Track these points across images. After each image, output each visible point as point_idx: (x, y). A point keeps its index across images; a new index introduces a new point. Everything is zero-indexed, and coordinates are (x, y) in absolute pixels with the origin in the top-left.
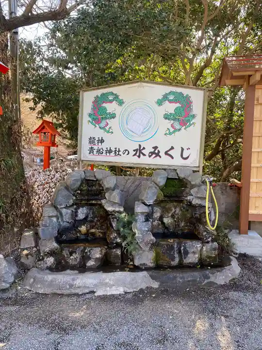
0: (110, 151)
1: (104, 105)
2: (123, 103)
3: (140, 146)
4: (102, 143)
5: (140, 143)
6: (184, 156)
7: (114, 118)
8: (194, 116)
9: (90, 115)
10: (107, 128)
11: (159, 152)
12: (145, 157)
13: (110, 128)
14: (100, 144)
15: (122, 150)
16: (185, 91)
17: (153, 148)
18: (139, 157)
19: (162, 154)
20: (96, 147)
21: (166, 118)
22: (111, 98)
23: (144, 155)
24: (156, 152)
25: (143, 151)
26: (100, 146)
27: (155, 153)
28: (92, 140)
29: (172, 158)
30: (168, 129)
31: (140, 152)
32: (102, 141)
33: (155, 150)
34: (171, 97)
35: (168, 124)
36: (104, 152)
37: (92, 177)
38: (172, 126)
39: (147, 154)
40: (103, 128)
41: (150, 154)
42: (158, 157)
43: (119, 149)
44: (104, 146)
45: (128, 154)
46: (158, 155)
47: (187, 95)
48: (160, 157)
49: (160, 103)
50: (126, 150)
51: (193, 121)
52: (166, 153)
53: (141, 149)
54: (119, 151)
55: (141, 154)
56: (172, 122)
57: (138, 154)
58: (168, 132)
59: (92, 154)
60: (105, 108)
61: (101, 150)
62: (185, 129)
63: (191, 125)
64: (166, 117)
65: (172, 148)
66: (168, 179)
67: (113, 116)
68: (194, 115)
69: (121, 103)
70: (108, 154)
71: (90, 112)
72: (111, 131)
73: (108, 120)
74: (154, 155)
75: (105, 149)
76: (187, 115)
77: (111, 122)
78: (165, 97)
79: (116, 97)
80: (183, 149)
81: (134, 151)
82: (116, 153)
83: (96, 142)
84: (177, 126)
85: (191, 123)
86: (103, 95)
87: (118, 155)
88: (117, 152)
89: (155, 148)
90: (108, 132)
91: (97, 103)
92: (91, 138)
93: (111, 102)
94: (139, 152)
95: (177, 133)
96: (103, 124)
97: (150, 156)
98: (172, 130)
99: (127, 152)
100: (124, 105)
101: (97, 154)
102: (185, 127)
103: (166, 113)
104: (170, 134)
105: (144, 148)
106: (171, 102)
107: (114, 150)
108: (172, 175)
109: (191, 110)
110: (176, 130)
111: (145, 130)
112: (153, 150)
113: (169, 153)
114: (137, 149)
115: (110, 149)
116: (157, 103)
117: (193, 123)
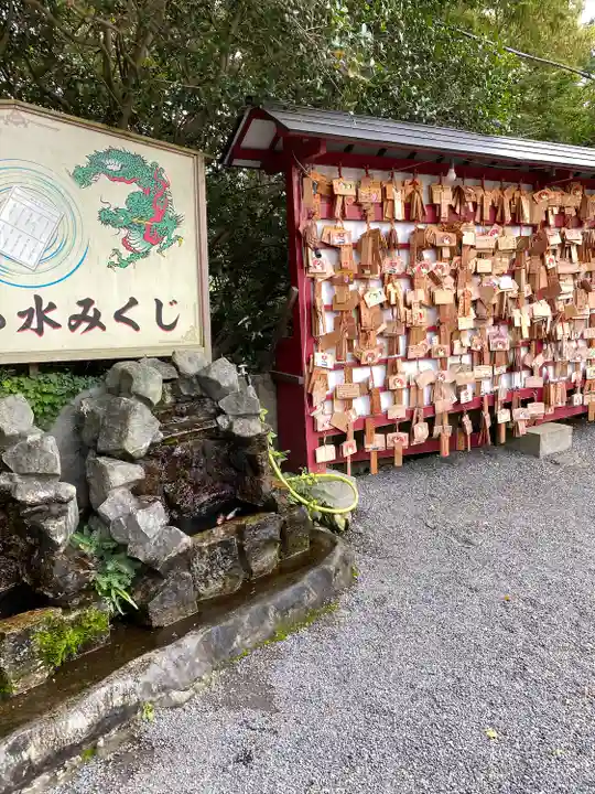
3: (38, 300)
5: (38, 292)
6: (166, 322)
8: (176, 221)
11: (97, 314)
12: (57, 330)
16: (149, 153)
17: (80, 303)
18: (40, 331)
19: (107, 318)
21: (106, 222)
23: (56, 325)
24: (91, 313)
25: (48, 315)
27: (87, 317)
29: (136, 328)
30: (116, 251)
31: (42, 319)
33: (86, 310)
35: (112, 237)
38: (125, 242)
39: (64, 322)
41: (73, 323)
42: (97, 329)
46: (95, 322)
47: (155, 165)
48: (103, 328)
49: (83, 177)
51: (177, 232)
52: (119, 316)
53: (44, 307)
55: (45, 325)
56: (124, 232)
57: (34, 325)
58: (115, 259)
62: (159, 251)
63: (172, 242)
64: (107, 218)
65: (133, 302)
66: (165, 382)
68: (176, 217)
74: (85, 325)
76: (160, 215)
80: (159, 305)
81: (21, 314)
85: (173, 236)
89: (87, 303)
94: (38, 317)
95: (141, 262)
97: (73, 328)
98: (126, 254)
102: (157, 247)
103: (106, 206)
104: (123, 264)
105: (52, 306)
106: (114, 178)
109: (167, 203)
110: (137, 255)
111: (48, 254)
112: (79, 310)
113: (125, 315)
114: (31, 310)
116: (75, 176)
117: (178, 237)
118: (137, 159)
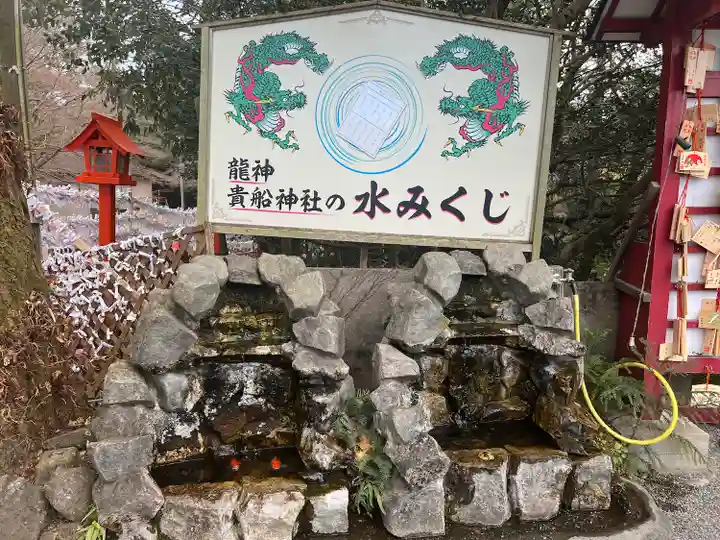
0: (290, 199)
1: (272, 68)
2: (327, 64)
3: (374, 185)
4: (266, 176)
5: (377, 179)
6: (494, 213)
7: (300, 105)
8: (521, 107)
9: (231, 97)
10: (282, 135)
11: (425, 201)
12: (387, 215)
13: (291, 133)
14: (261, 179)
15: (324, 196)
16: (500, 38)
17: (410, 191)
18: (371, 214)
19: (434, 207)
20: (249, 188)
21: (446, 111)
22: (291, 49)
23: (386, 210)
24: (419, 201)
25: (382, 200)
26: (262, 184)
27: (415, 204)
28: (238, 169)
29: (461, 218)
30: (452, 140)
31: (375, 203)
32: (267, 170)
33: (415, 197)
34: (461, 54)
35: (451, 125)
36: (274, 201)
37: (250, 275)
38: (462, 131)
39: (394, 208)
40: (270, 135)
41: (402, 209)
42: (423, 217)
43: (316, 193)
44: (274, 185)
45: (341, 207)
46: (422, 210)
47: (505, 49)
49: (429, 67)
50: (335, 197)
51: (519, 119)
52: (446, 206)
53: (378, 193)
54: (316, 199)
55: (376, 208)
56: (463, 120)
57: (368, 208)
58: (450, 149)
59: (238, 206)
60: (276, 79)
61: (266, 196)
62: (497, 140)
63: (512, 130)
64: (448, 107)
65: (462, 192)
66: (465, 277)
67: (299, 101)
68: (520, 104)
69: (320, 64)
70: (285, 207)
71: (230, 88)
72: (292, 141)
73: (283, 114)
74: (412, 212)
75: (276, 193)
76: (503, 102)
77: (295, 119)
78: (444, 53)
79: (307, 49)
80: (489, 195)
81: (358, 198)
82: (306, 204)
83: (251, 173)
85: (514, 124)
86: (268, 40)
87: (315, 208)
88: (311, 202)
89: (416, 191)
90: (285, 145)
91: (253, 63)
92: (235, 161)
93: (292, 60)
94: (371, 201)
95: (475, 151)
96: (269, 124)
97: (400, 214)
98: (461, 143)
99: (338, 202)
100: (328, 72)
101: (255, 207)
102: (495, 135)
103: (448, 95)
104: (457, 153)
105: (385, 192)
106: (459, 65)
107: (301, 195)
108: (473, 266)
109: (513, 88)
110: (472, 144)
111: (388, 142)
112: (409, 197)
113: (452, 204)
114: (367, 194)
115: (291, 194)
116: (423, 67)
117: (519, 125)
118: (487, 45)
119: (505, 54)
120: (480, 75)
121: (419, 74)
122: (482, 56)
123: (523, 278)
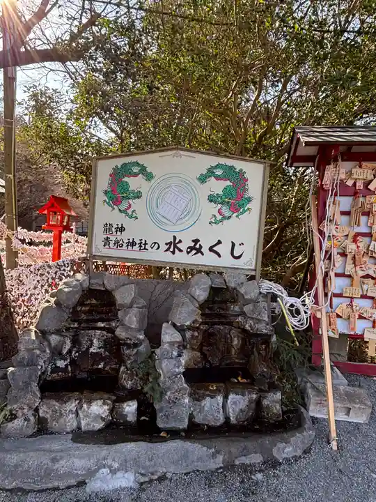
0: (133, 244)
1: (126, 179)
2: (152, 177)
3: (175, 238)
4: (121, 232)
5: (175, 234)
6: (236, 254)
7: (139, 197)
8: (249, 200)
9: (106, 193)
10: (129, 212)
11: (201, 247)
12: (181, 253)
13: (134, 211)
14: (119, 233)
15: (149, 243)
16: (239, 165)
17: (193, 241)
18: (173, 253)
19: (205, 250)
20: (113, 238)
21: (211, 201)
22: (136, 170)
23: (180, 251)
24: (198, 246)
25: (179, 245)
26: (120, 236)
27: (196, 248)
28: (108, 228)
29: (219, 256)
30: (214, 216)
31: (175, 247)
32: (122, 229)
33: (195, 245)
34: (219, 172)
35: (214, 208)
36: (125, 245)
38: (219, 212)
39: (185, 250)
40: (124, 212)
41: (189, 250)
43: (145, 241)
44: (124, 237)
45: (158, 249)
46: (199, 251)
47: (241, 170)
48: (203, 254)
49: (203, 179)
50: (155, 243)
51: (248, 206)
52: (211, 249)
53: (177, 242)
54: (145, 244)
55: (176, 250)
56: (220, 206)
57: (172, 249)
58: (213, 220)
59: (107, 247)
60: (127, 184)
61: (121, 242)
62: (237, 216)
63: (244, 212)
64: (212, 199)
65: (219, 242)
66: (212, 288)
67: (138, 195)
68: (250, 198)
69: (149, 177)
70: (130, 248)
71: (106, 188)
72: (134, 215)
73: (130, 201)
74: (194, 252)
75: (126, 241)
76: (241, 196)
77: (136, 204)
78: (211, 172)
79: (143, 170)
80: (233, 245)
81: (167, 244)
82: (140, 246)
83: (113, 230)
84: (226, 212)
85: (246, 208)
86: (124, 165)
87: (145, 249)
88: (143, 246)
89: (196, 241)
90: (131, 217)
91: (117, 176)
92: (107, 224)
93: (136, 175)
94: (173, 246)
95: (225, 222)
96: (123, 206)
97: (188, 253)
98: (219, 217)
99: (156, 245)
100: (153, 181)
101: (115, 247)
103: (212, 193)
104: (217, 222)
105: (180, 241)
106: (218, 178)
107: (138, 242)
108: (218, 283)
109: (245, 190)
110: (224, 218)
111: (182, 216)
112: (193, 244)
113: (215, 249)
114: (170, 243)
115: (133, 241)
116: (199, 179)
117: (249, 209)
118: (232, 168)
119: (241, 173)
120: (228, 183)
121: (198, 182)
122: (230, 173)
123: (242, 290)
